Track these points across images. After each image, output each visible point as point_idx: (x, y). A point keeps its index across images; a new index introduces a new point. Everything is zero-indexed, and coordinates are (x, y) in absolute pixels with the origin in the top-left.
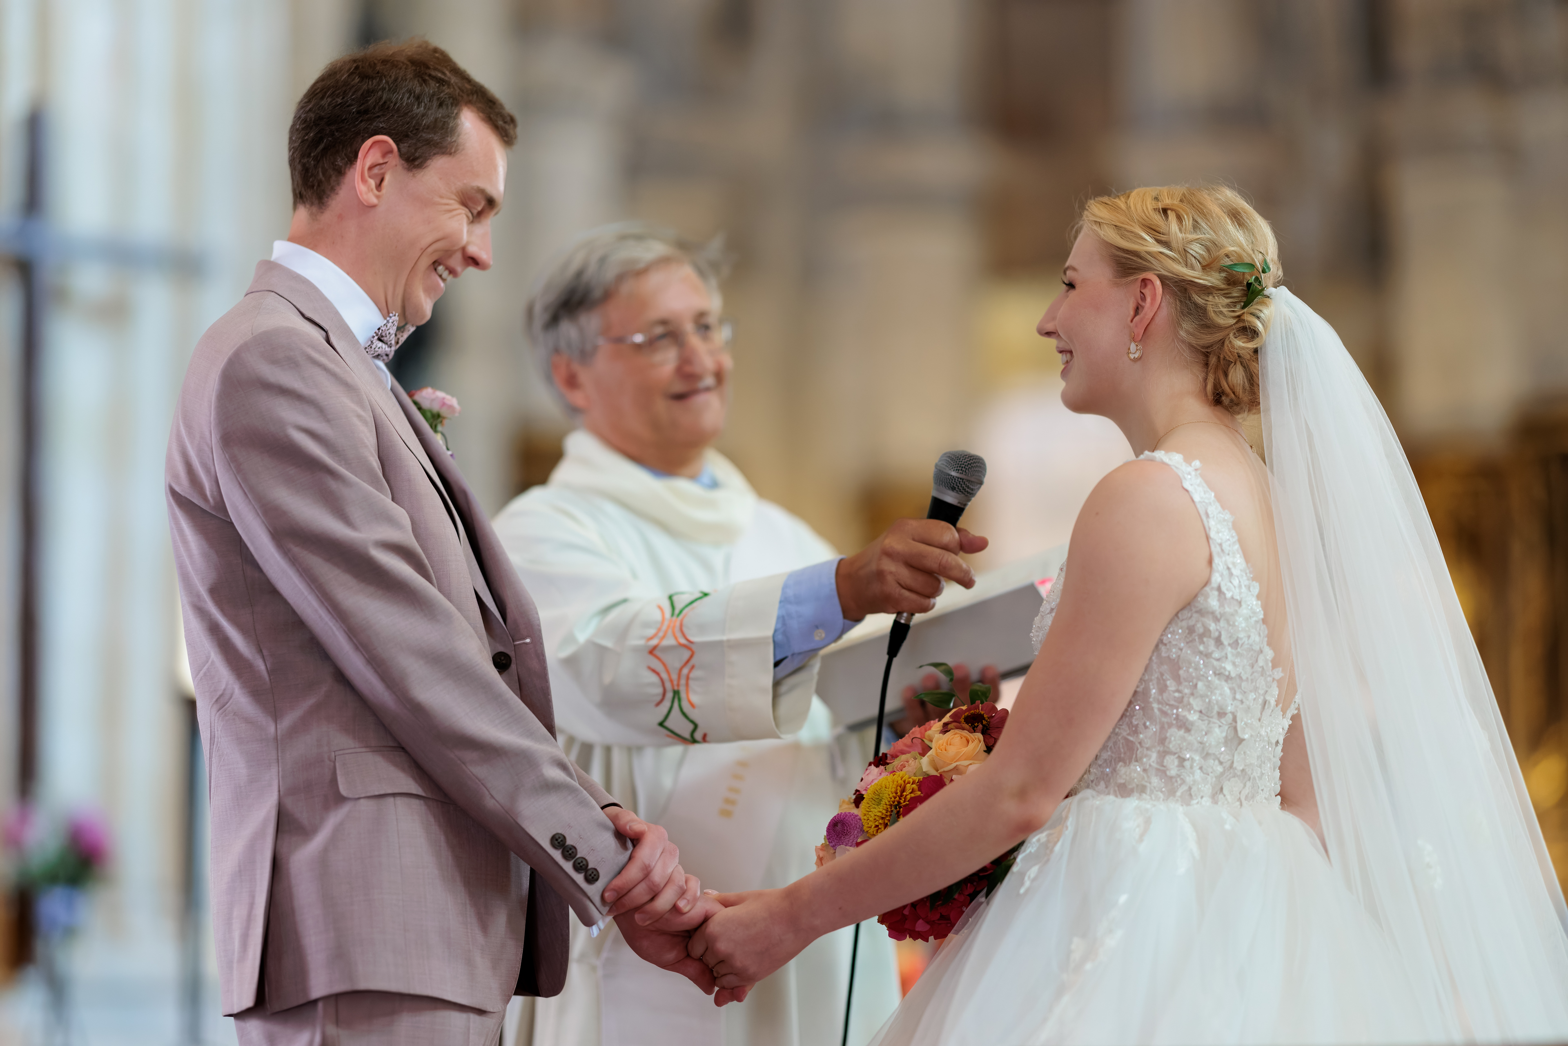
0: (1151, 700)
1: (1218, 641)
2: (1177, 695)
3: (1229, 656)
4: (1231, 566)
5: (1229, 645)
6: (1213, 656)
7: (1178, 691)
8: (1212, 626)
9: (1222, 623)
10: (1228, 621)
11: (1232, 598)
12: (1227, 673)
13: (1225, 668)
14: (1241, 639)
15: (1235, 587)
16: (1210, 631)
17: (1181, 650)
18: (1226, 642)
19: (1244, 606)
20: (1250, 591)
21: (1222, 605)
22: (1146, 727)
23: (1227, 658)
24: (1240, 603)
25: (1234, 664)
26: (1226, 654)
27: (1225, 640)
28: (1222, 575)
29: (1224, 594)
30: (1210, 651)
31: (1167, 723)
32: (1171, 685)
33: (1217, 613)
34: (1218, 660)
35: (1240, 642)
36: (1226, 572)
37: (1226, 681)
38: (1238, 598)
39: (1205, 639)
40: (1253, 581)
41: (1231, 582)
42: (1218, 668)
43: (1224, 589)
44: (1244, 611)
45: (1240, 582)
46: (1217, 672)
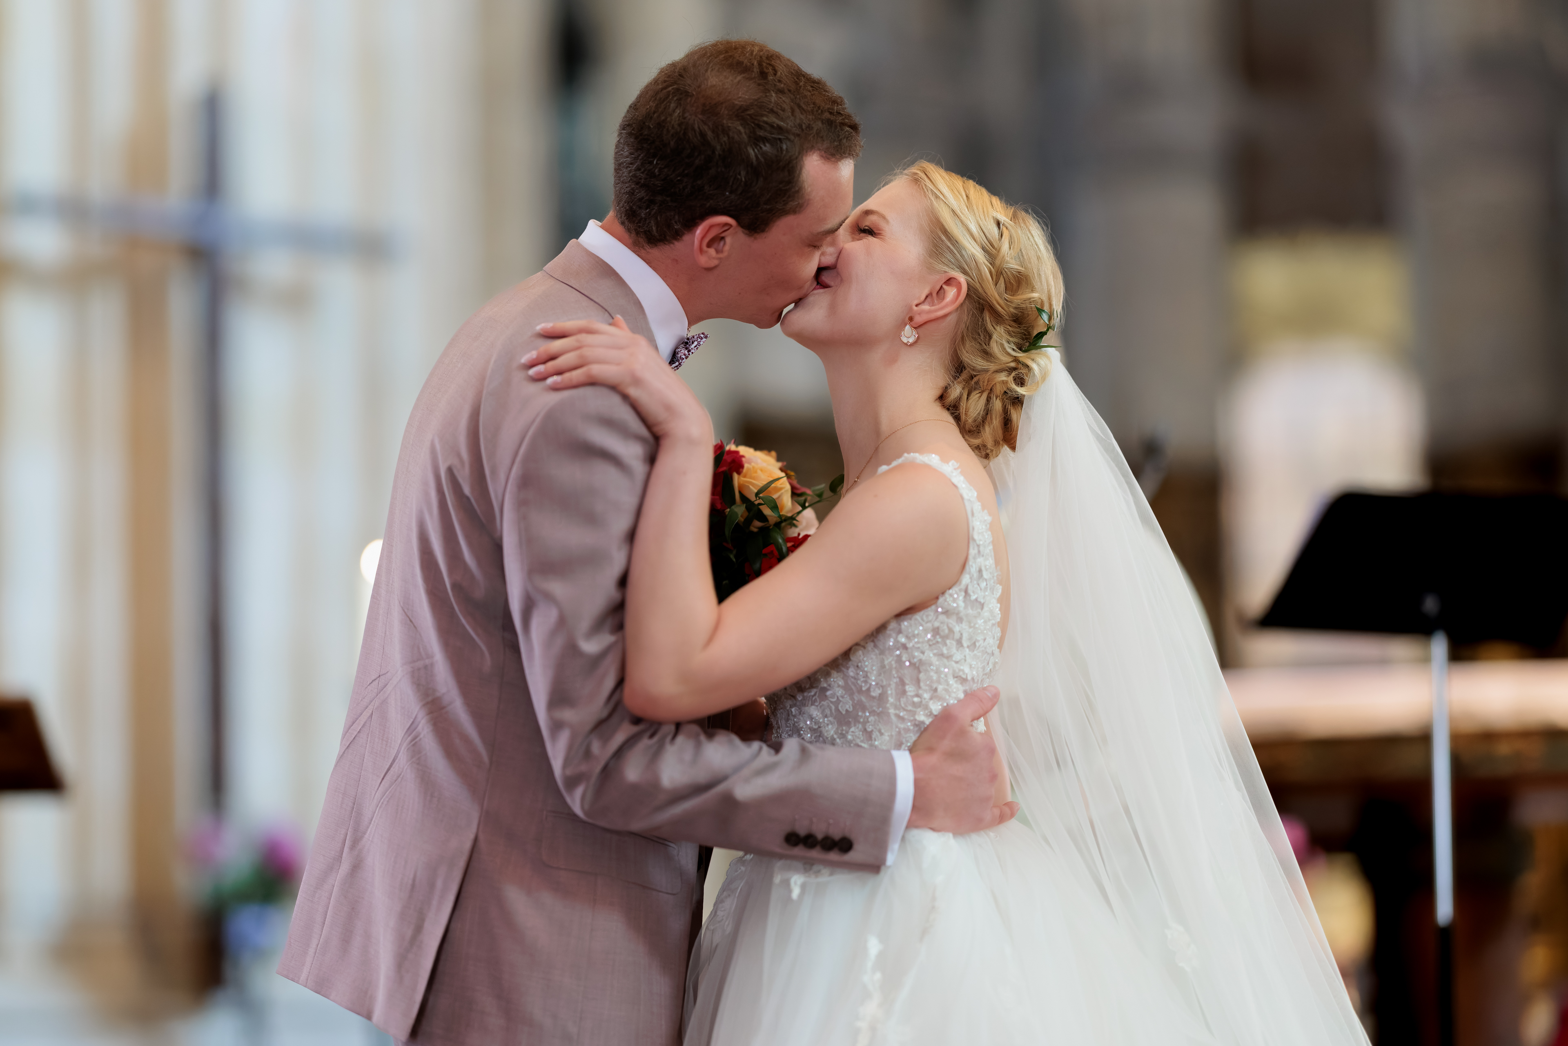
0: (888, 705)
1: (959, 643)
2: (916, 699)
3: (968, 660)
4: (983, 569)
5: (968, 647)
6: (954, 659)
7: (917, 696)
8: (957, 629)
9: (964, 625)
10: (970, 622)
11: (976, 600)
12: (964, 677)
13: (963, 671)
14: (978, 641)
15: (981, 589)
16: (953, 632)
17: (923, 653)
18: (965, 645)
19: (986, 608)
20: (993, 594)
21: (966, 607)
22: (882, 734)
23: (965, 660)
24: (982, 606)
25: (971, 666)
26: (965, 656)
27: (965, 643)
28: (971, 578)
29: (970, 596)
30: (952, 653)
31: (904, 729)
32: (910, 689)
33: (962, 614)
34: (957, 662)
35: (977, 644)
36: (976, 575)
37: (961, 683)
38: (982, 601)
39: (948, 642)
40: (997, 584)
41: (978, 584)
42: (957, 671)
43: (970, 591)
44: (986, 613)
45: (987, 585)
46: (956, 675)
